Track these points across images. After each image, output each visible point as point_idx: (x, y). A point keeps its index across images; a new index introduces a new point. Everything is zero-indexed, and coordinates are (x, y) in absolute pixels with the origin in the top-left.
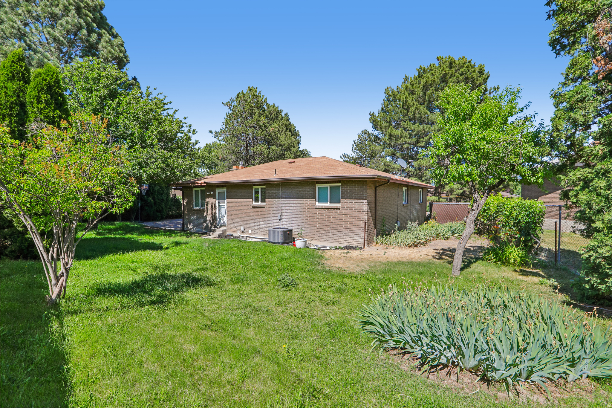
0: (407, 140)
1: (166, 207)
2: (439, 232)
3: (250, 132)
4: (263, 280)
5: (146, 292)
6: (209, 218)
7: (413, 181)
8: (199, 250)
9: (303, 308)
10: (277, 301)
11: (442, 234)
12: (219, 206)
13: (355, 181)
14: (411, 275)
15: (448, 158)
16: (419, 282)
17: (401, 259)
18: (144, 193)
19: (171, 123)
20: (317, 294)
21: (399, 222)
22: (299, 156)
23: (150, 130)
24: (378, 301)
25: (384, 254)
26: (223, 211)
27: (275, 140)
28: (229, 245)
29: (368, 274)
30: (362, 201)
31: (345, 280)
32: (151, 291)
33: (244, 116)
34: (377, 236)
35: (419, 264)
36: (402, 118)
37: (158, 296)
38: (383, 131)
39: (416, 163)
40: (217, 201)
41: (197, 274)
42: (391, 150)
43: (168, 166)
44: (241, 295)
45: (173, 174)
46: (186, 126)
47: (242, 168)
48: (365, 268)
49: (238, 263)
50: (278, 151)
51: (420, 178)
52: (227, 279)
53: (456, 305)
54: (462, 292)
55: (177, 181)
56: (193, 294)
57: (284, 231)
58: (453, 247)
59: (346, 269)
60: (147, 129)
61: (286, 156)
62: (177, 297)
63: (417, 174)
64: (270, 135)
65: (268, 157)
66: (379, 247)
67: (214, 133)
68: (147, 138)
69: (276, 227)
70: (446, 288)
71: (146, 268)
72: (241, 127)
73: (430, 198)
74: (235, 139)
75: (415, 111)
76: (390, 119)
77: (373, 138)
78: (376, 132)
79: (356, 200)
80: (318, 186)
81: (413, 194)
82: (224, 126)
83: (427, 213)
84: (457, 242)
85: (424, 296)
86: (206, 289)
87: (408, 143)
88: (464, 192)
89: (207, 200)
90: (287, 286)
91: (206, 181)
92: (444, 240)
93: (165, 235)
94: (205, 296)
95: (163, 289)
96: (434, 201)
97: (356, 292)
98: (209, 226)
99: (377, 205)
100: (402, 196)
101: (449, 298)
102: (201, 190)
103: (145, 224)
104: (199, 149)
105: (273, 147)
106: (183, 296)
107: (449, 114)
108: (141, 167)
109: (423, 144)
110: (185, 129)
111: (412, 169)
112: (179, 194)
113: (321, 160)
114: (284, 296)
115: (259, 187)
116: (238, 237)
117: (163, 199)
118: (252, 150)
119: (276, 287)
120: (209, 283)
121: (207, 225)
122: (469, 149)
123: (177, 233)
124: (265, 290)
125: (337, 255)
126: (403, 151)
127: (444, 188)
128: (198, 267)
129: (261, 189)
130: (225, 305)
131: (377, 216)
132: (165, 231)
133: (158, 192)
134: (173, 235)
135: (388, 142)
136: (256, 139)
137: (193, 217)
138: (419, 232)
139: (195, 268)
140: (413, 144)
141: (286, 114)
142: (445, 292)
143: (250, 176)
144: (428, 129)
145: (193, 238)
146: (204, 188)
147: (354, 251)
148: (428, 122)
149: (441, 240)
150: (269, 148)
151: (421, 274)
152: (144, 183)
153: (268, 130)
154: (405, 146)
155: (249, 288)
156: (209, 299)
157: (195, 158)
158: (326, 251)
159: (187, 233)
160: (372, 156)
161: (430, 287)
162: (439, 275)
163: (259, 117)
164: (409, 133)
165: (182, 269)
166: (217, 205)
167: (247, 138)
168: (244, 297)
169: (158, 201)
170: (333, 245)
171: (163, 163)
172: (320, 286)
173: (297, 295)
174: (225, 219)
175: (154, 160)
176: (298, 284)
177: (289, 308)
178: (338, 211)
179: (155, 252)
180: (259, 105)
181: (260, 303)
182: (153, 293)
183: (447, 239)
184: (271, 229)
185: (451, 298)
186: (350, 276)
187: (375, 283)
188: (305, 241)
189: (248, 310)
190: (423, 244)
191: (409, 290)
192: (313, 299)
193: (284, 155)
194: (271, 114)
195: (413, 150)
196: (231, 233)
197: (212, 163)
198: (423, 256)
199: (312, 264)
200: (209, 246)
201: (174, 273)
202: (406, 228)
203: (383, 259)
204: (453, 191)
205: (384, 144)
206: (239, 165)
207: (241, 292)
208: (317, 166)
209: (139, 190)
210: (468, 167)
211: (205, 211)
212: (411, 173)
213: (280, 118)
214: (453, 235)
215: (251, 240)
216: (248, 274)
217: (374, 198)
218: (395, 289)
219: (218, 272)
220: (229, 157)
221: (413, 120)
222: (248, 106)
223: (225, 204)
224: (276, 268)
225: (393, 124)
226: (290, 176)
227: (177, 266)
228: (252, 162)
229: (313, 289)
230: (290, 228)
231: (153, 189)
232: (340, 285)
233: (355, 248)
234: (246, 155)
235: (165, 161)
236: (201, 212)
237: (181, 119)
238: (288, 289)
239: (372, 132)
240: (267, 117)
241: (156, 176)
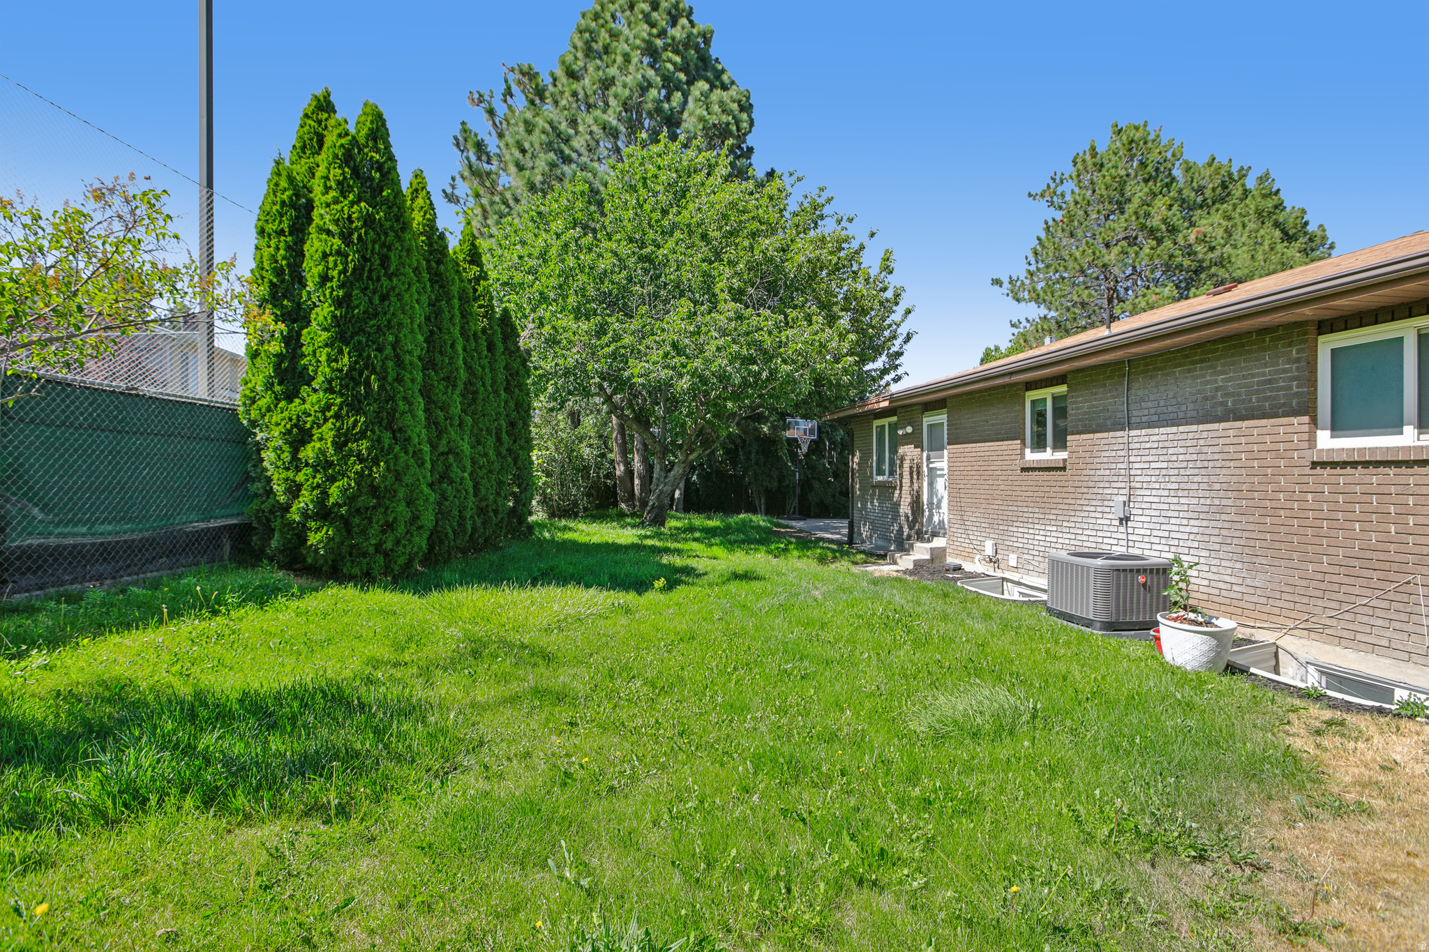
6: (905, 509)
12: (930, 470)
18: (805, 448)
26: (940, 485)
33: (1094, 215)
40: (925, 454)
57: (1124, 571)
64: (1188, 252)
67: (1006, 285)
69: (1092, 548)
89: (902, 451)
98: (904, 534)
102: (890, 425)
115: (1047, 393)
116: (977, 577)
121: (900, 529)
129: (1054, 399)
136: (1138, 275)
137: (872, 504)
146: (895, 418)
158: (1363, 723)
166: (925, 467)
167: (1105, 278)
174: (945, 512)
184: (1063, 555)
194: (1200, 190)
196: (957, 562)
211: (895, 488)
213: (1239, 194)
215: (1016, 591)
236: (887, 491)
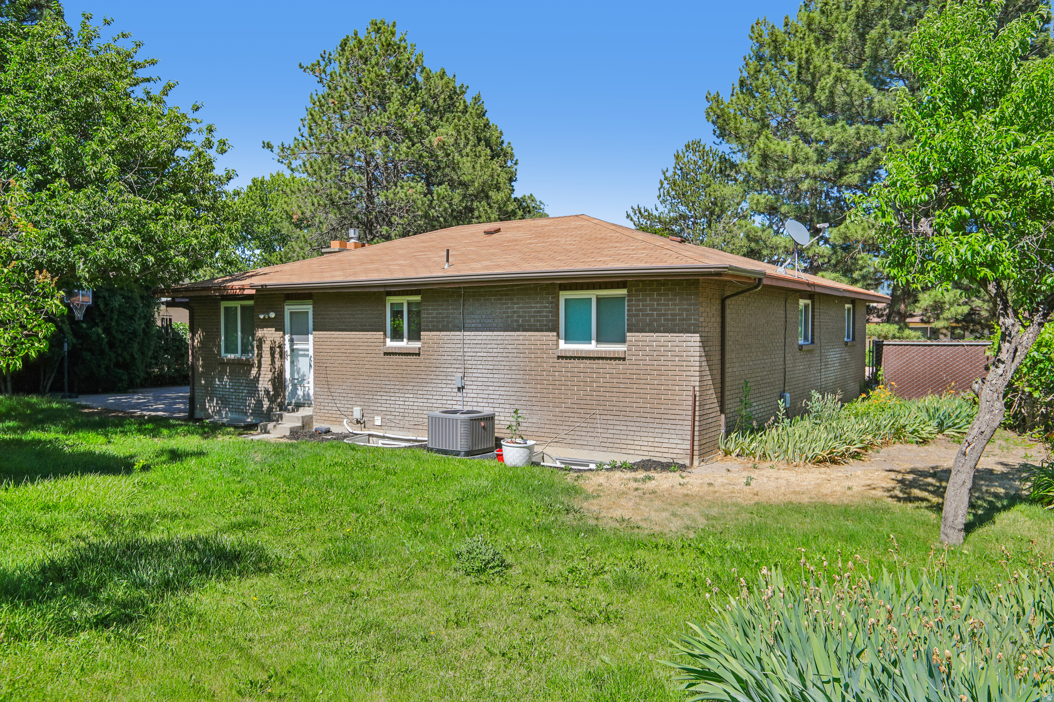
0: (810, 168)
1: (143, 353)
2: (902, 421)
3: (377, 145)
4: (413, 554)
5: (82, 591)
6: (265, 383)
7: (827, 280)
8: (237, 473)
9: (524, 632)
10: (453, 611)
11: (910, 429)
12: (292, 350)
13: (665, 283)
14: (823, 543)
15: (927, 215)
16: (845, 561)
17: (794, 498)
18: (79, 315)
19: (155, 121)
20: (563, 593)
21: (788, 395)
22: (514, 213)
23: (96, 139)
24: (731, 612)
25: (748, 484)
26: (304, 364)
27: (447, 170)
28: (318, 457)
29: (701, 539)
30: (685, 336)
31: (641, 554)
32: (97, 590)
33: (360, 103)
34: (728, 433)
35: (845, 512)
36: (796, 107)
37: (117, 603)
38: (742, 144)
39: (835, 230)
40: (287, 337)
41: (229, 540)
42: (765, 198)
43: (149, 238)
44: (354, 595)
45: (163, 262)
46: (200, 131)
47: (356, 247)
48: (694, 520)
49: (344, 508)
50: (456, 201)
51: (847, 272)
52: (315, 552)
53: (955, 629)
54: (970, 591)
55: (175, 281)
56: (218, 595)
57: (472, 420)
58: (946, 465)
59: (643, 525)
60: (87, 137)
61: (476, 213)
62: (172, 605)
63: (838, 262)
64: (433, 156)
65: (426, 216)
66: (734, 463)
67: (277, 150)
68: (87, 160)
69: (449, 407)
70: (925, 579)
71: (84, 526)
72: (353, 134)
73: (875, 328)
74: (335, 166)
75: (834, 86)
76: (762, 112)
77: (716, 164)
78: (725, 148)
79: (669, 336)
80: (564, 295)
81: (827, 316)
82: (306, 131)
83: (868, 371)
84: (955, 450)
85: (860, 600)
86: (257, 581)
87: (815, 178)
88: (973, 312)
89: (260, 333)
90: (480, 571)
91: (257, 281)
92: (915, 446)
93: (140, 431)
94: (252, 599)
95: (134, 583)
96: (886, 337)
97: (669, 587)
98: (265, 407)
99: (727, 348)
100: (797, 324)
101: (932, 609)
102: (243, 307)
103: (82, 401)
104: (237, 193)
105: (441, 190)
106: (190, 601)
107: (934, 90)
108: (71, 242)
109: (855, 179)
110: (197, 138)
111: (824, 249)
112: (180, 318)
113: (574, 224)
114: (473, 598)
115: (404, 300)
116: (346, 436)
117: (134, 333)
118: (382, 198)
119: (451, 574)
120: (263, 566)
121: (259, 403)
122: (988, 191)
123: (174, 426)
124: (420, 582)
125: (617, 485)
126: (799, 199)
127: (916, 301)
128: (234, 519)
129: (409, 304)
130: (308, 625)
131: (728, 379)
132: (141, 421)
133: (121, 313)
134: (165, 432)
135: (758, 174)
136: (395, 167)
137: (221, 380)
138: (844, 422)
139: (222, 522)
140: (829, 180)
141: (477, 99)
142: (920, 591)
143: (377, 270)
144: (870, 138)
145: (220, 438)
146: (251, 302)
147: (664, 474)
148: (871, 116)
149: (909, 447)
150: (430, 192)
151: (851, 538)
152: (81, 287)
153: (426, 141)
154: (804, 186)
155: (375, 578)
156: (262, 610)
157: (226, 219)
158: (588, 474)
159: (203, 427)
160: (712, 213)
161: (877, 573)
162: (904, 544)
163: (403, 105)
164: (817, 150)
165: (188, 526)
166: (287, 348)
167: (368, 163)
168: (359, 601)
169: (120, 336)
170: (606, 458)
171: (134, 232)
172: (571, 571)
173: (509, 594)
174: (310, 386)
175: (107, 222)
176: (509, 566)
177: (484, 633)
178: (621, 366)
179: (110, 479)
180: (403, 72)
181: (404, 619)
182: (103, 596)
183: (925, 441)
184: (437, 413)
185: (939, 607)
186: (653, 543)
187: (723, 564)
188: (530, 448)
189: (372, 637)
190: (856, 456)
191: (818, 584)
192: (550, 605)
193: (471, 210)
194: (435, 97)
195: (827, 196)
196: (325, 426)
197: (275, 232)
198: (855, 489)
199: (549, 509)
200: (263, 462)
201: (165, 536)
202: (809, 412)
203: (745, 497)
204: (942, 309)
205: (746, 181)
206: (349, 239)
207: (354, 589)
208: (563, 240)
209: (67, 305)
210: (987, 240)
211: (252, 366)
212: (820, 261)
213: (461, 107)
214: (941, 432)
215: (380, 443)
216: (373, 537)
217: (719, 329)
218: (778, 580)
219: (289, 533)
220: (321, 216)
221: (828, 111)
222: (373, 75)
223: (308, 344)
224: (449, 521)
225: (774, 124)
226: (487, 267)
227: (174, 517)
228: (384, 229)
229: (551, 578)
230: (487, 411)
231: (106, 305)
232: (626, 567)
233: (666, 467)
234: (368, 211)
235: (139, 224)
236: (244, 367)
237: (186, 109)
238: (483, 578)
239: (714, 147)
240: (424, 105)
241: (114, 269)
